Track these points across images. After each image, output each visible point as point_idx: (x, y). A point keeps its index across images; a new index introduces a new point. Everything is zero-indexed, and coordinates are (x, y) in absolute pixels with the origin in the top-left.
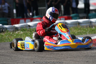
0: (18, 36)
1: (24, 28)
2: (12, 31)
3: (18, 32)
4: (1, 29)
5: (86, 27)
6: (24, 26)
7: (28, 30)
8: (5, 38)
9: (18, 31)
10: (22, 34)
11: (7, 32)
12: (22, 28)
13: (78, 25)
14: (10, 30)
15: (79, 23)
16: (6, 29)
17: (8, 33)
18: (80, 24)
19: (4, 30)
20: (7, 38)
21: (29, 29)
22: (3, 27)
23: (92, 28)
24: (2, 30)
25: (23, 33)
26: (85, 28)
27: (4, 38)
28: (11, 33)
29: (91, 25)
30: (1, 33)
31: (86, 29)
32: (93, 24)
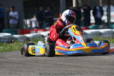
2: (22, 42)
4: (9, 39)
5: (108, 38)
6: (37, 37)
11: (16, 43)
13: (98, 36)
14: (20, 40)
15: (100, 34)
16: (16, 39)
17: (18, 43)
18: (102, 35)
19: (13, 40)
20: (17, 49)
21: (42, 40)
22: (12, 37)
24: (11, 40)
27: (13, 49)
28: (21, 44)
30: (10, 44)
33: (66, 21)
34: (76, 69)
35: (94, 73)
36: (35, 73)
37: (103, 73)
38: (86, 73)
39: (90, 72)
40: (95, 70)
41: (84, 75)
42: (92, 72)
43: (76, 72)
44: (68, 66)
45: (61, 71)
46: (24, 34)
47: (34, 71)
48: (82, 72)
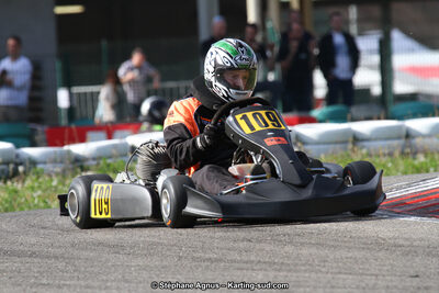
1: (109, 161)
2: (57, 174)
4: (7, 163)
5: (385, 155)
6: (114, 152)
8: (26, 200)
11: (34, 177)
12: (101, 158)
14: (49, 167)
15: (356, 139)
16: (33, 162)
17: (40, 180)
19: (21, 169)
20: (36, 201)
22: (17, 156)
23: (414, 158)
24: (11, 166)
27: (23, 201)
28: (52, 180)
29: (410, 146)
30: (9, 183)
31: (389, 165)
34: (272, 274)
37: (374, 288)
38: (308, 289)
39: (325, 287)
40: (344, 280)
42: (333, 287)
44: (238, 265)
46: (63, 145)
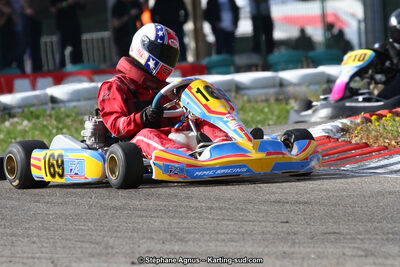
0: (12, 136)
1: (32, 109)
3: (11, 124)
5: (262, 101)
7: (50, 116)
9: (12, 120)
10: (27, 129)
12: (25, 106)
13: (233, 94)
15: (239, 88)
18: (243, 92)
21: (53, 112)
23: (287, 104)
25: (30, 125)
26: (261, 105)
29: (283, 93)
31: (266, 110)
32: (290, 89)
33: (151, 64)
34: (167, 221)
35: (223, 236)
36: (34, 243)
37: (251, 233)
38: (197, 236)
41: (191, 243)
42: (218, 233)
43: (165, 231)
44: (139, 213)
45: (116, 231)
47: (31, 232)
48: (185, 233)
